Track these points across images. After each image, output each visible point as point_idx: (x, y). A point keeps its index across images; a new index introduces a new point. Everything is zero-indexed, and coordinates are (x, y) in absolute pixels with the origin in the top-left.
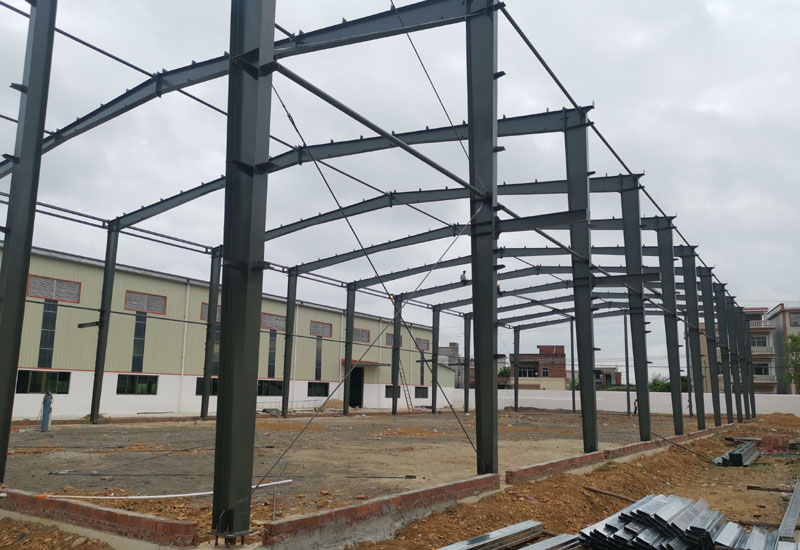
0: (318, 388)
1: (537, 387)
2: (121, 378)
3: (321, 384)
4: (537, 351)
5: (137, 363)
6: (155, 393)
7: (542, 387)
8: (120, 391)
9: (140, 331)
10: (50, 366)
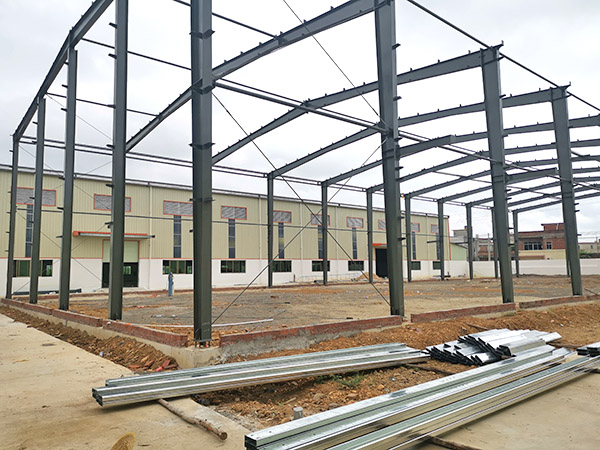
0: (355, 265)
1: (542, 258)
2: (223, 263)
3: (358, 262)
4: (542, 229)
5: (232, 253)
6: (244, 272)
7: (546, 257)
8: (223, 271)
9: (232, 231)
10: (180, 257)
